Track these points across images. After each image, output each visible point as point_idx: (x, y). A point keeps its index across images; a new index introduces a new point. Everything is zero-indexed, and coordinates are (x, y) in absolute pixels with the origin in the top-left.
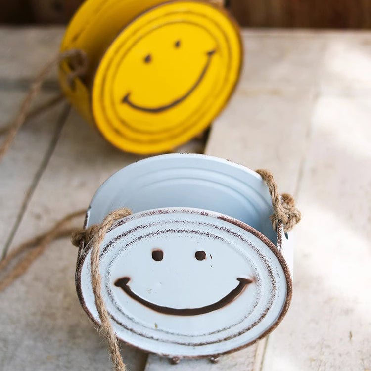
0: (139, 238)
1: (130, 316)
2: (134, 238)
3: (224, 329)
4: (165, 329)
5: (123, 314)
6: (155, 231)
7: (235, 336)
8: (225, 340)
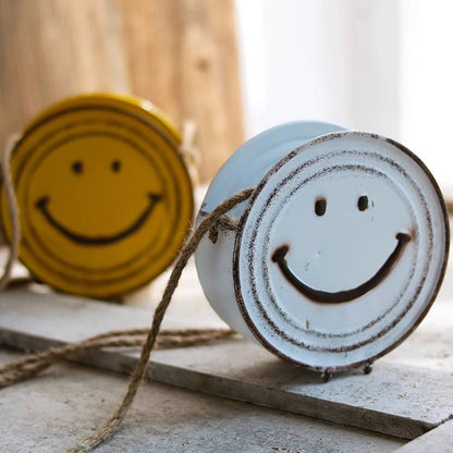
0: (305, 182)
1: (284, 310)
2: (299, 181)
3: (379, 319)
4: (317, 330)
5: (277, 307)
6: (321, 169)
7: (389, 328)
8: (379, 335)
